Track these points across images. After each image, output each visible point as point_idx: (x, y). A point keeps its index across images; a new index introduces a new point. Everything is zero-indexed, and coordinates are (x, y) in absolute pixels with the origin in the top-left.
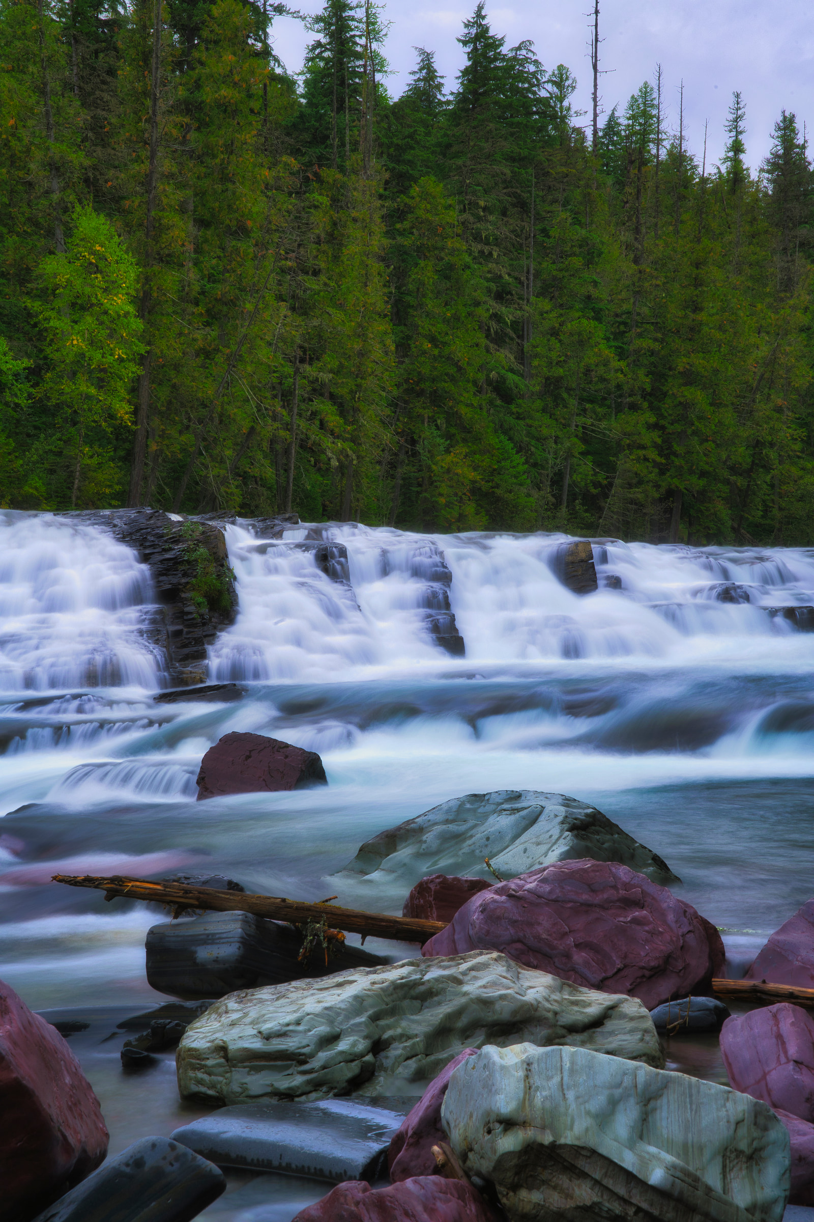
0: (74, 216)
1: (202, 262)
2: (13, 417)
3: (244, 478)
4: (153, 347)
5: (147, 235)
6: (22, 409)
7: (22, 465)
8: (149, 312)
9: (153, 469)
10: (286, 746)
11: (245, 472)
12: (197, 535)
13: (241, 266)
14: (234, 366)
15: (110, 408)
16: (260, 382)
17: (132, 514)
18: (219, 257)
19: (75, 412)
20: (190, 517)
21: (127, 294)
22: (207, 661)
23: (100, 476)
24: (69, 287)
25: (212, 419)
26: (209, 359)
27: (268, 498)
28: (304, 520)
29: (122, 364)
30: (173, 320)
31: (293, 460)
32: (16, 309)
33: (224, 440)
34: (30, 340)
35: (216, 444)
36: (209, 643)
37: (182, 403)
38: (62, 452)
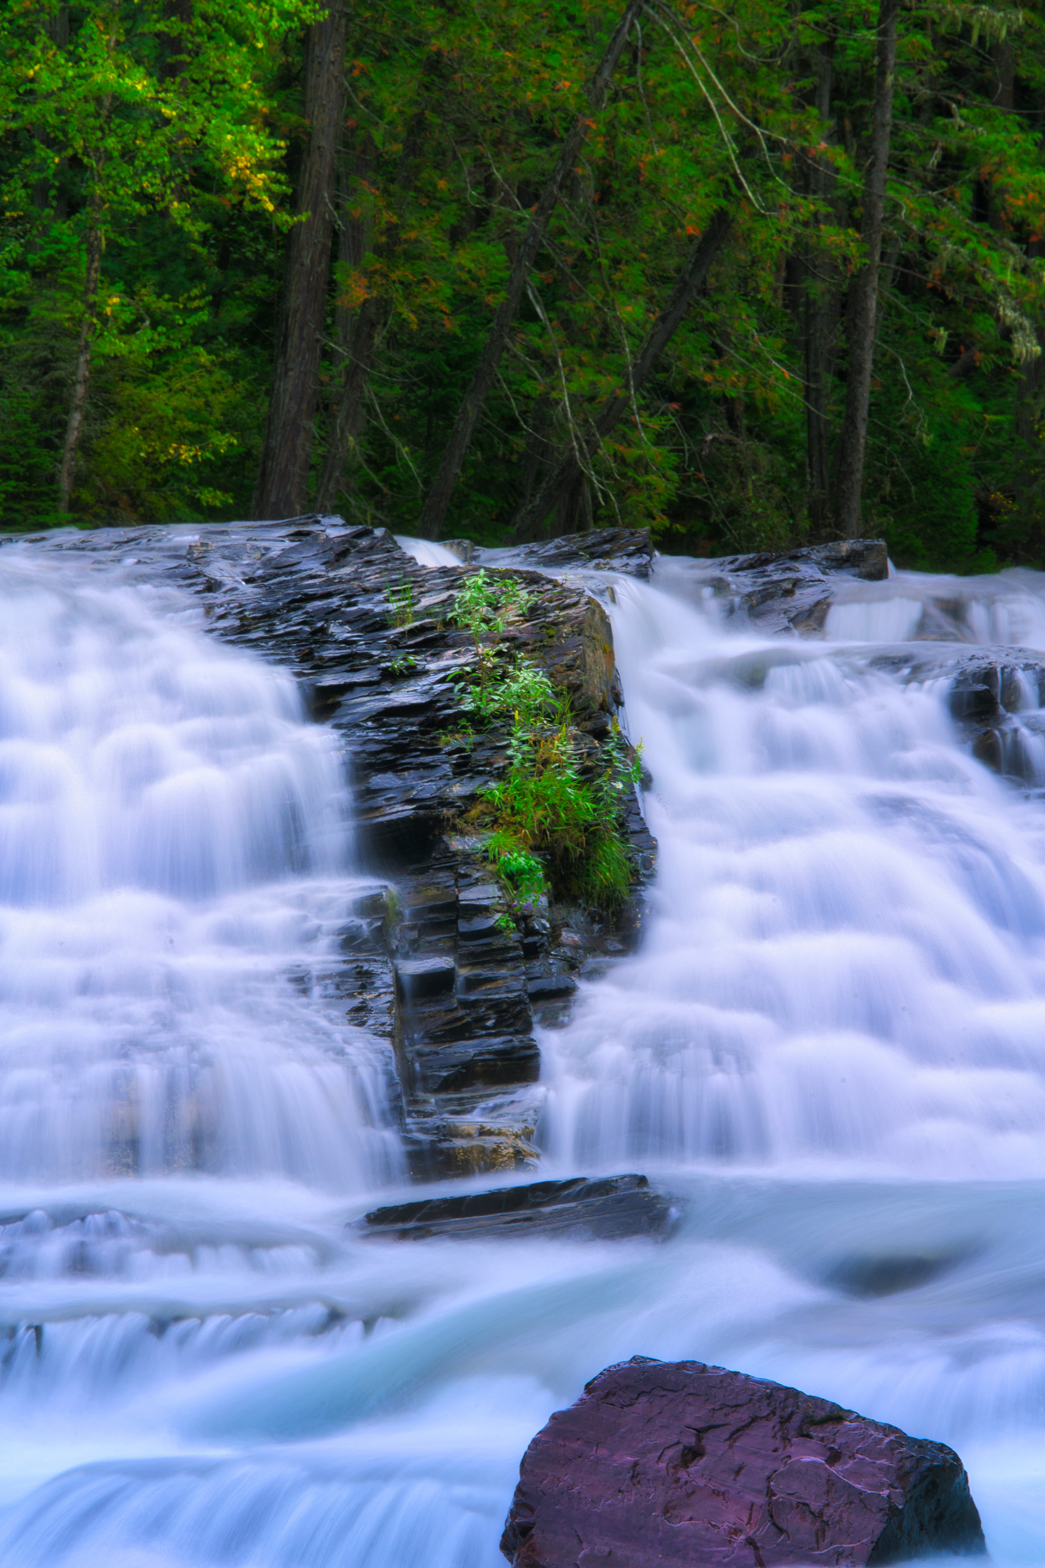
3: (688, 405)
9: (352, 373)
10: (835, 1415)
11: (691, 383)
12: (509, 618)
15: (200, 146)
16: (751, 45)
17: (276, 539)
19: (75, 162)
20: (485, 553)
22: (535, 1093)
23: (160, 398)
25: (570, 185)
27: (774, 481)
28: (908, 560)
31: (870, 338)
33: (616, 262)
35: (585, 279)
36: (553, 1022)
37: (462, 127)
38: (24, 311)
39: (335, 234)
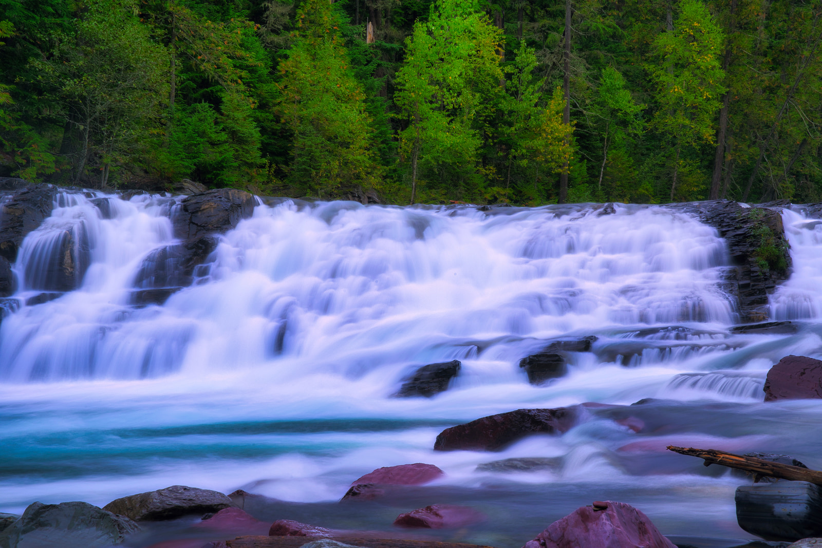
0: (681, 5)
1: (771, 25)
2: (632, 143)
3: (797, 176)
4: (732, 88)
5: (731, 11)
6: (639, 137)
7: (638, 175)
8: (730, 65)
9: (728, 173)
11: (798, 172)
12: (760, 217)
13: (801, 25)
14: (792, 97)
15: (699, 132)
16: (812, 107)
17: (713, 204)
18: (785, 21)
19: (675, 137)
20: (755, 205)
21: (714, 54)
22: (768, 306)
23: (690, 179)
24: (674, 53)
25: (773, 135)
26: (773, 93)
27: (815, 190)
29: (709, 102)
30: (747, 68)
32: (637, 71)
34: (646, 91)
35: (776, 153)
36: (770, 293)
37: (751, 126)
38: (665, 164)
39: (725, 147)
